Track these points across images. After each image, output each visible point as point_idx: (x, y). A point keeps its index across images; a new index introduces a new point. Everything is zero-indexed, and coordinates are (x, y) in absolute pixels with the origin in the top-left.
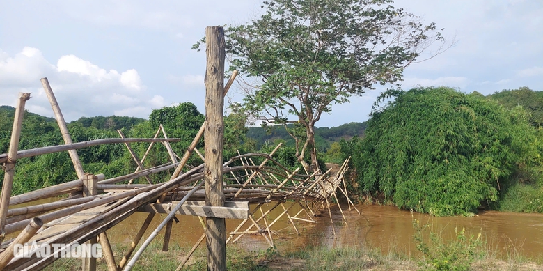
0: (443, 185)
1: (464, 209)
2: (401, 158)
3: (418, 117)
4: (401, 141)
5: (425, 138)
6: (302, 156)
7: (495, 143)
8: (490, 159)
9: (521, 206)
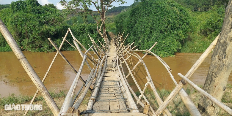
0: (164, 44)
1: (171, 54)
2: (147, 32)
3: (155, 12)
4: (148, 23)
5: (159, 22)
6: (100, 30)
7: (184, 24)
8: (181, 31)
9: (189, 50)
